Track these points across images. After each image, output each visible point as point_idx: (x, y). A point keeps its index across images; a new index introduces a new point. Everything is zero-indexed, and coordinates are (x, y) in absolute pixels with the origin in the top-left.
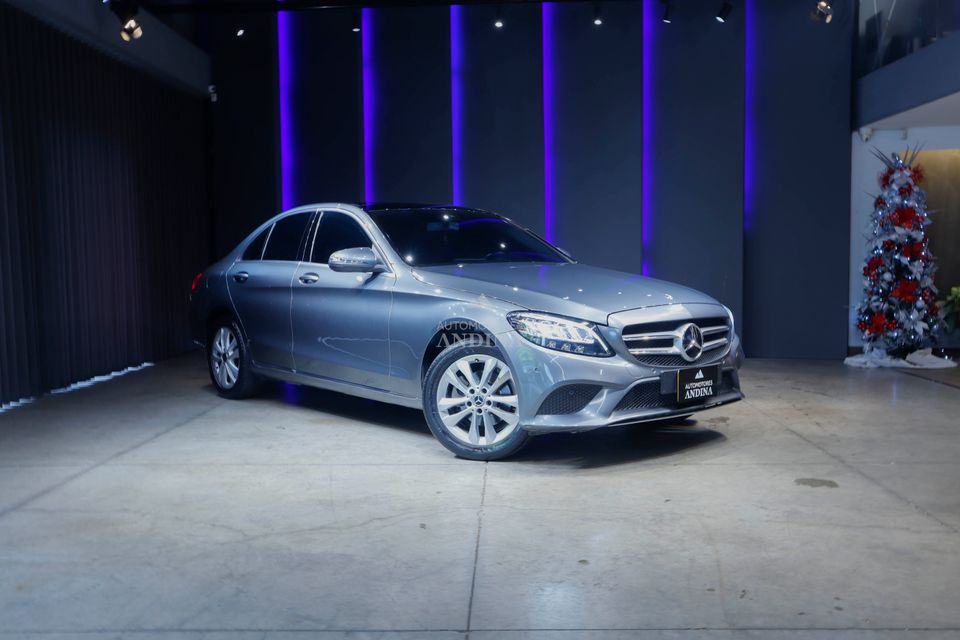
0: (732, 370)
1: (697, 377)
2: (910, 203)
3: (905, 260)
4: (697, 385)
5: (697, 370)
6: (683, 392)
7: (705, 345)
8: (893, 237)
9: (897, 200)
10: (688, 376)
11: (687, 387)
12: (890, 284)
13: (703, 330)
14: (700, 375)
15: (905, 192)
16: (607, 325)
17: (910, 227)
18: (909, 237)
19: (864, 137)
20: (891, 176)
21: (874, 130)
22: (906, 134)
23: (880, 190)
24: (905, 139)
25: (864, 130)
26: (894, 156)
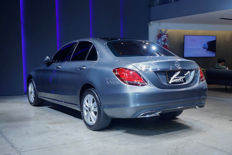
2: (166, 44)
9: (163, 43)
15: (165, 41)
19: (151, 24)
20: (162, 36)
21: (153, 23)
22: (160, 24)
23: (157, 40)
24: (160, 26)
25: (151, 23)
26: (160, 30)
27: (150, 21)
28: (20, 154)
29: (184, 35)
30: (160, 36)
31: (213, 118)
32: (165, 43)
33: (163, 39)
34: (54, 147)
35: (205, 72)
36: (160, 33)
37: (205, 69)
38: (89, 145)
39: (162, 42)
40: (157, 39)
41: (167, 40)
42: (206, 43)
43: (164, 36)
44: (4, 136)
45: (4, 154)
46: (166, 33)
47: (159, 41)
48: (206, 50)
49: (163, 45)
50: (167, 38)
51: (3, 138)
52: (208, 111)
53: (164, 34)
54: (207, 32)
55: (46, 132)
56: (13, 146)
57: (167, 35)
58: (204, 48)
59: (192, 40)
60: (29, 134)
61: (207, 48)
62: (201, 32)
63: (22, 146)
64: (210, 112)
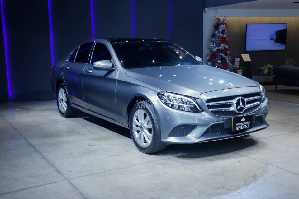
0: (262, 116)
1: (242, 120)
2: (225, 36)
3: (224, 56)
4: (242, 124)
5: (242, 117)
6: (235, 127)
7: (247, 106)
8: (220, 48)
9: (221, 35)
10: (238, 120)
11: (237, 125)
12: (219, 64)
13: (246, 100)
14: (244, 119)
15: (223, 32)
16: (200, 99)
17: (225, 44)
18: (225, 48)
19: (206, 12)
20: (220, 26)
21: (209, 9)
22: (217, 11)
23: (214, 31)
24: (217, 13)
25: (207, 9)
26: (218, 19)
27: (204, 7)
28: (68, 181)
29: (247, 24)
30: (217, 26)
31: (291, 132)
32: (223, 34)
33: (221, 30)
34: (106, 172)
35: (272, 69)
36: (217, 22)
37: (272, 66)
38: (147, 170)
39: (220, 33)
40: (213, 29)
41: (226, 31)
42: (274, 33)
43: (222, 26)
44: (44, 157)
45: (50, 181)
46: (225, 22)
47: (217, 32)
48: (273, 41)
49: (220, 37)
50: (225, 28)
51: (44, 160)
52: (283, 123)
53: (223, 23)
54: (275, 19)
55: (93, 151)
56: (58, 171)
57: (226, 24)
58: (271, 39)
59: (256, 30)
60: (72, 154)
61: (275, 39)
62: (267, 19)
63: (70, 171)
64: (286, 124)
